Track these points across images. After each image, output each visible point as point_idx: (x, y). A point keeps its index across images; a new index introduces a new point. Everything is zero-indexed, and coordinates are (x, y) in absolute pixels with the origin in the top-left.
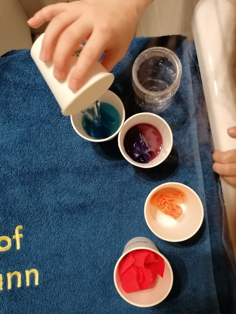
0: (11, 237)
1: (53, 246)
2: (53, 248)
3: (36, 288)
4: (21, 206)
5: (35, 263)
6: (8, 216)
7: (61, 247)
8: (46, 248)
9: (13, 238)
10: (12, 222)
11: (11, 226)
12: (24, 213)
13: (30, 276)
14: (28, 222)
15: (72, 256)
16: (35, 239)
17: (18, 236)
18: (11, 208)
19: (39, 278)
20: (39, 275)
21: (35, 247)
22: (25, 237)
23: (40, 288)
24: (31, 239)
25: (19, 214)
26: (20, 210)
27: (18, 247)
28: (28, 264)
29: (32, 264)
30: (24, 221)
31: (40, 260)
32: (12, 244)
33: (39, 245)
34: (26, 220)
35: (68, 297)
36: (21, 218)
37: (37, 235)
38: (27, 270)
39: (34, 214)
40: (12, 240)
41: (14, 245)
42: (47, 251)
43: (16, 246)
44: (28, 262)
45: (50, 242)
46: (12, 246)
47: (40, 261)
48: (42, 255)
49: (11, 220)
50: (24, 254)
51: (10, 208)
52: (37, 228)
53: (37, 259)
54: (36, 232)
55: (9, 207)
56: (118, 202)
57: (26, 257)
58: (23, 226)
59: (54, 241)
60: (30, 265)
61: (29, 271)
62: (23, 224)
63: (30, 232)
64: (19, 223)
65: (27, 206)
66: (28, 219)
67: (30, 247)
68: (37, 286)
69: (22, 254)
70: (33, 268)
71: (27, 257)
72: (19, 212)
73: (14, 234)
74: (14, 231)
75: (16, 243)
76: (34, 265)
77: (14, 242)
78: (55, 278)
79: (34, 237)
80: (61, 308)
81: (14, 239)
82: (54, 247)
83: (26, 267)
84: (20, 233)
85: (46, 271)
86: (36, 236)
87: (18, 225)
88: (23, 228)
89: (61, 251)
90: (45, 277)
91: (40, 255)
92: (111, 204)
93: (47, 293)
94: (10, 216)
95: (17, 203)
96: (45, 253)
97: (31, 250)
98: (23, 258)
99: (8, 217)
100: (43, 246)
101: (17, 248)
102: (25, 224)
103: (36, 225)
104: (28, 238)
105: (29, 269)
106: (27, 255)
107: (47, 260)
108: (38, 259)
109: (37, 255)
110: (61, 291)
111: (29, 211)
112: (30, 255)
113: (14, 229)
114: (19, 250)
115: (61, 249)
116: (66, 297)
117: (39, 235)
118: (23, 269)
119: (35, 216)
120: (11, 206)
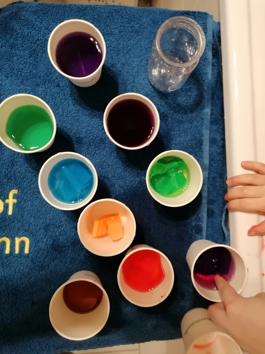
0: (4, 201)
1: (48, 215)
2: (48, 218)
3: (25, 257)
4: (19, 170)
5: (27, 231)
6: (3, 177)
7: (57, 217)
8: (41, 216)
9: (6, 202)
10: (7, 185)
11: (6, 189)
12: (22, 176)
13: (19, 244)
14: (24, 187)
15: (68, 227)
16: (29, 206)
17: (11, 201)
18: (8, 170)
19: (29, 247)
20: (30, 243)
21: (29, 215)
22: (19, 203)
23: (30, 256)
24: (25, 205)
25: (16, 178)
26: (18, 173)
27: (10, 213)
28: (19, 232)
29: (24, 231)
30: (20, 186)
32: (4, 209)
33: (34, 213)
34: (22, 184)
35: (58, 268)
36: (17, 182)
37: (33, 202)
38: (18, 237)
39: (32, 179)
40: (4, 204)
41: (5, 209)
42: (42, 220)
43: (8, 211)
44: (19, 230)
45: (45, 211)
46: (3, 210)
47: (32, 229)
48: (35, 224)
49: (6, 183)
50: (16, 221)
51: (6, 170)
52: (33, 195)
53: (29, 227)
54: (32, 199)
55: (5, 168)
56: (120, 178)
57: (17, 224)
58: (18, 191)
59: (50, 211)
60: (21, 233)
61: (20, 238)
62: (18, 189)
63: (24, 198)
64: (15, 187)
65: (26, 170)
66: (25, 184)
67: (24, 214)
68: (27, 254)
69: (13, 221)
70: (24, 236)
71: (19, 224)
72: (16, 175)
73: (8, 198)
74: (8, 195)
75: (8, 207)
76: (25, 233)
77: (6, 207)
78: (47, 248)
79: (28, 204)
80: (49, 279)
81: (6, 204)
82: (50, 216)
83: (16, 234)
84: (14, 198)
85: (39, 240)
86: (31, 204)
87: (13, 189)
88: (18, 192)
89: (57, 221)
90: (36, 246)
91: (33, 223)
92: (113, 179)
93: (37, 262)
94: (5, 179)
95: (16, 165)
96: (39, 222)
97: (24, 217)
98: (14, 224)
99: (3, 180)
100: (37, 214)
101: (8, 213)
102: (21, 189)
103: (33, 191)
104: (22, 204)
105: (20, 237)
106: (19, 222)
107: (41, 229)
108: (31, 227)
109: (30, 222)
110: (52, 262)
111: (27, 176)
112: (22, 222)
113: (8, 192)
114: (11, 215)
115: (57, 219)
117: (34, 202)
118: (13, 236)
119: (33, 182)
120: (8, 168)
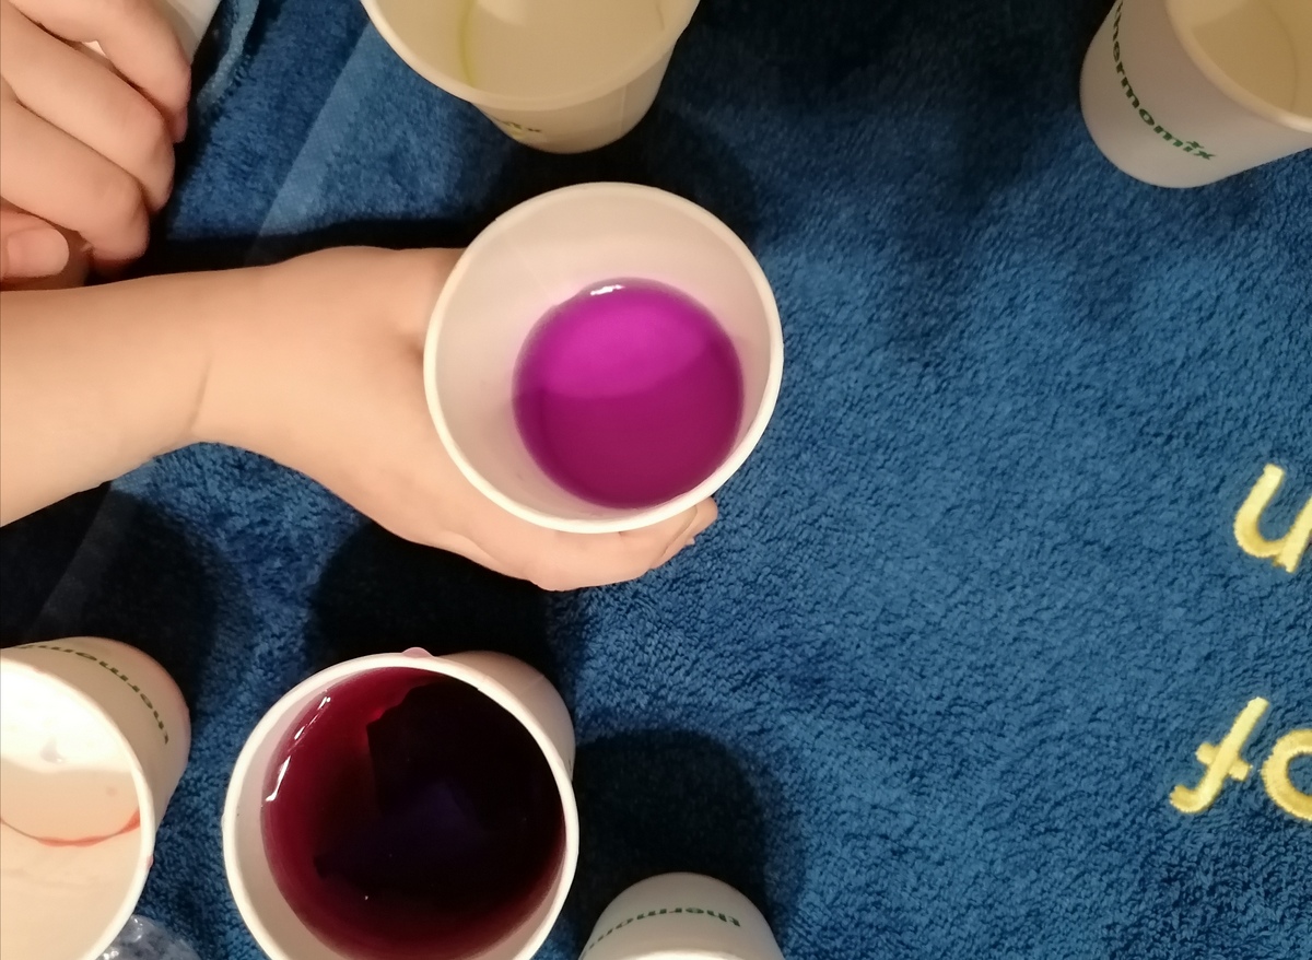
0: (1255, 782)
1: (1084, 597)
2: (1089, 588)
3: (1292, 454)
4: (1112, 898)
5: (1222, 576)
6: (1206, 899)
7: (1045, 569)
8: (1121, 613)
9: (1250, 772)
10: (1202, 851)
11: (1221, 836)
12: (1115, 857)
13: (1288, 531)
14: (1129, 801)
15: (1021, 489)
16: (1153, 690)
17: (1221, 761)
18: (1165, 923)
19: (1249, 493)
20: (1237, 507)
21: (1175, 651)
22: (1193, 733)
23: (1269, 446)
24: (1171, 706)
25: (1142, 866)
26: (1125, 884)
27: (1256, 708)
28: (1264, 593)
29: (1239, 582)
30: (1145, 815)
31: (1190, 573)
32: (1274, 743)
33: (1149, 646)
34: (1130, 818)
35: (1167, 315)
36: (1150, 842)
37: (1125, 705)
38: (1281, 568)
39: (1076, 818)
40: (1260, 766)
41: (1269, 737)
42: (1126, 590)
43: (1259, 720)
44: (1258, 603)
45: (1085, 630)
46: (1282, 735)
47: (1195, 571)
48: (1167, 591)
49: (1205, 865)
50: (1250, 654)
51: (1172, 928)
52: (1108, 738)
53: (1202, 589)
54: (1122, 722)
55: (1173, 939)
57: (1253, 635)
58: (1165, 797)
59: (1063, 618)
60: (1253, 581)
61: (1273, 558)
62: (1161, 806)
63: (1153, 746)
64: (1174, 825)
65: (1080, 881)
66: (1119, 814)
67: (1197, 670)
68: (1279, 465)
69: (1262, 661)
70: (1247, 556)
71: (1244, 631)
72: (1138, 877)
73: (1229, 784)
74: (1221, 799)
75: (1249, 736)
76: (1235, 570)
77: (1257, 748)
78: (1170, 438)
79: (1150, 706)
80: (1234, 286)
81: (1250, 761)
82: (1078, 591)
83: (1281, 590)
84: (1201, 771)
85: (1192, 500)
86: (1135, 699)
87: (1184, 817)
88: (1172, 789)
89: (1054, 548)
90: (1218, 480)
91: (1177, 598)
93: (1254, 399)
94: (1200, 888)
95: (1118, 928)
96: (1144, 593)
97: (1205, 653)
98: (1268, 642)
99: (1212, 891)
100: (1134, 633)
101: (1267, 709)
102: (1148, 797)
103: (1100, 759)
104: (1180, 719)
105: (1268, 566)
106: (1240, 643)
107: (1151, 551)
108: (1195, 586)
109: (1189, 610)
110: (1178, 363)
111: (1090, 847)
112: (1226, 631)
113: (1214, 811)
114: (1261, 696)
115: (1053, 560)
116: (1172, 319)
117: (1120, 699)
118: (1299, 588)
119: (1076, 802)
120: (1162, 934)
